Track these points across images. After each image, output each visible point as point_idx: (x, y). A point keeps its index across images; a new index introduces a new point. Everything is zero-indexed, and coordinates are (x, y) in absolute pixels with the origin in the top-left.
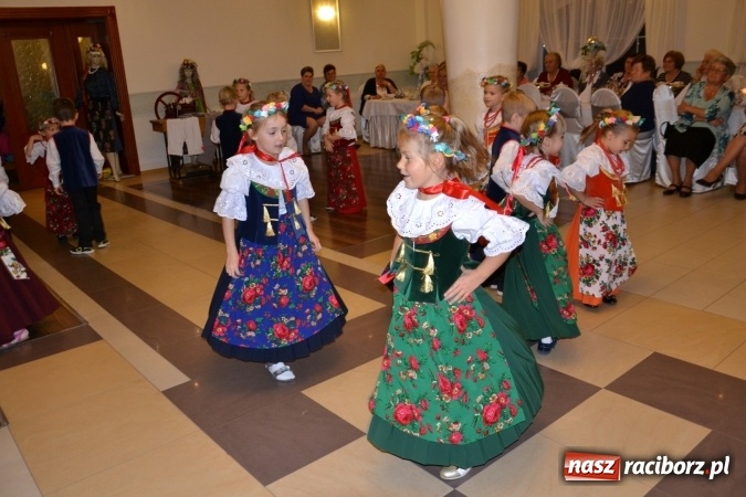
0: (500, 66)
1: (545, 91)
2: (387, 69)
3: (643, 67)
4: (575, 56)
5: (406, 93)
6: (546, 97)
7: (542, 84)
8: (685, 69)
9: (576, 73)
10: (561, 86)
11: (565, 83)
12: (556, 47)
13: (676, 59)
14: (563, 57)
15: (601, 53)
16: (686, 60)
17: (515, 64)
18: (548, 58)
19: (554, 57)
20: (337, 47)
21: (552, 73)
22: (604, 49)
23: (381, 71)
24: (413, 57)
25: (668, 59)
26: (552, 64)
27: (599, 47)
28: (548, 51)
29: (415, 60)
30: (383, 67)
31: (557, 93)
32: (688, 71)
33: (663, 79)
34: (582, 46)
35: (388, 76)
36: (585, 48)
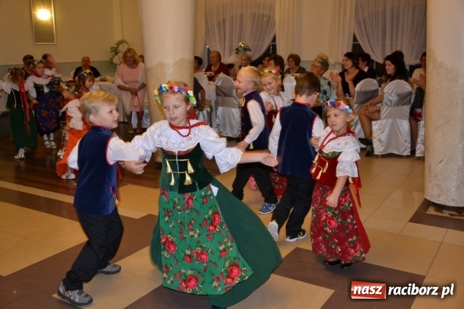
0: (182, 59)
1: (211, 78)
2: (91, 60)
3: (275, 63)
4: (230, 54)
5: (108, 78)
6: (211, 82)
7: (208, 73)
8: (301, 65)
9: (231, 66)
10: (222, 75)
11: (224, 73)
12: (216, 47)
13: (295, 59)
14: (222, 55)
15: (248, 53)
16: (302, 59)
17: (192, 58)
18: (212, 55)
19: (216, 54)
20: (53, 41)
21: (215, 65)
22: (250, 50)
23: (86, 61)
24: (112, 51)
25: (290, 60)
26: (215, 59)
27: (246, 49)
28: (211, 50)
29: (113, 53)
30: (88, 58)
31: (220, 80)
32: (304, 67)
33: (288, 71)
34: (235, 47)
35: (92, 65)
36: (237, 49)
